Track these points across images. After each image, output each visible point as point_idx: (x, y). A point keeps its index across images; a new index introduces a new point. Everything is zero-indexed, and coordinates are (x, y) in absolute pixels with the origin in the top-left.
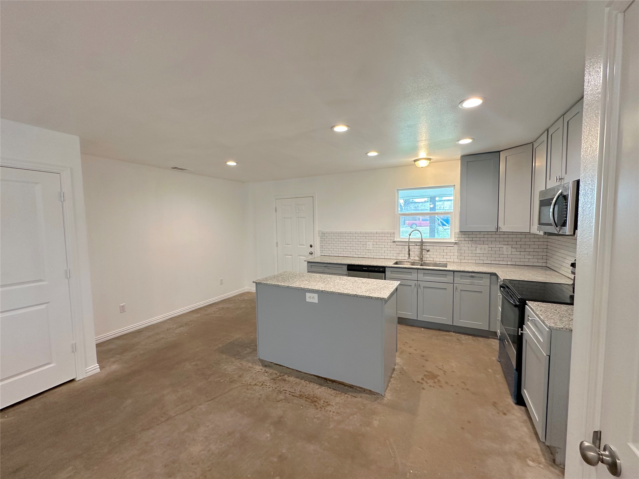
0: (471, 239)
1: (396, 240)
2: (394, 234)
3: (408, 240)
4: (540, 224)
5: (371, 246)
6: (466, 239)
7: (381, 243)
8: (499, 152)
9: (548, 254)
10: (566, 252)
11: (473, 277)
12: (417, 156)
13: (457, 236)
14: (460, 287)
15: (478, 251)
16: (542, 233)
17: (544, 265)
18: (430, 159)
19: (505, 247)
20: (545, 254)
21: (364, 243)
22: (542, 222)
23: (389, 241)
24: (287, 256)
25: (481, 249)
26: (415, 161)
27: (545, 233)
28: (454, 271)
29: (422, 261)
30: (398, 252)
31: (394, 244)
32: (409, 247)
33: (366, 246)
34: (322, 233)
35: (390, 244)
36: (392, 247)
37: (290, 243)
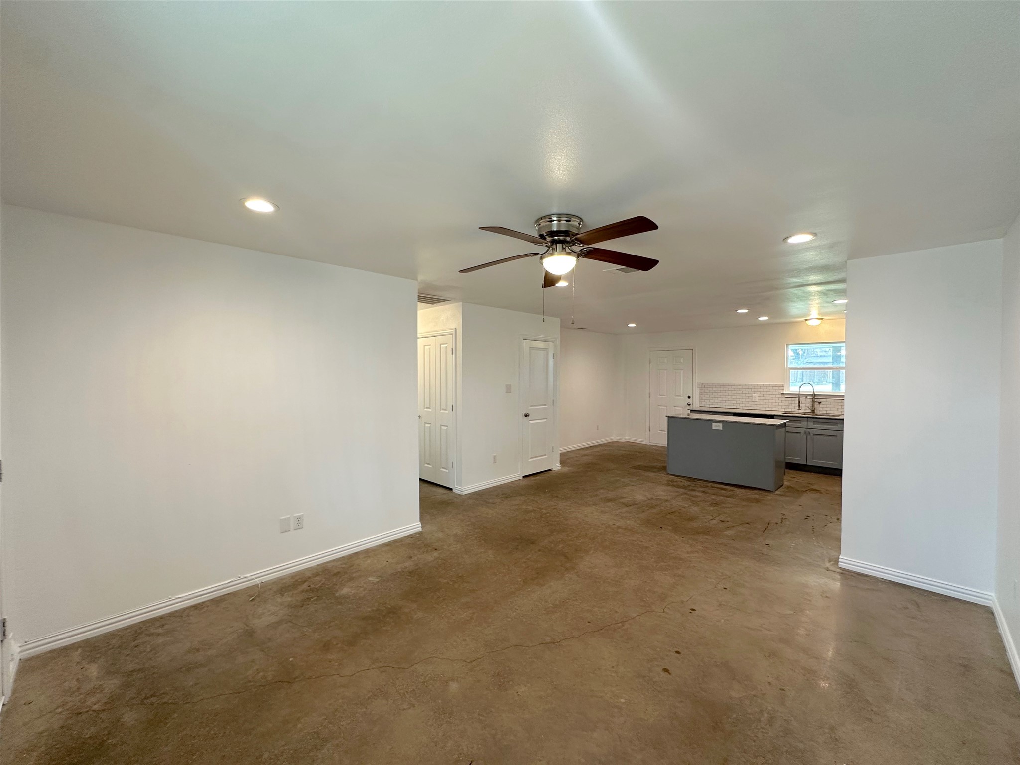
1: (785, 392)
2: (783, 386)
3: (798, 393)
5: (757, 398)
7: (768, 396)
12: (810, 315)
18: (822, 319)
21: (750, 395)
23: (778, 393)
24: (661, 407)
26: (806, 320)
29: (813, 411)
30: (787, 404)
31: (783, 396)
32: (799, 400)
33: (751, 398)
34: (702, 385)
35: (779, 396)
36: (780, 399)
37: (665, 394)
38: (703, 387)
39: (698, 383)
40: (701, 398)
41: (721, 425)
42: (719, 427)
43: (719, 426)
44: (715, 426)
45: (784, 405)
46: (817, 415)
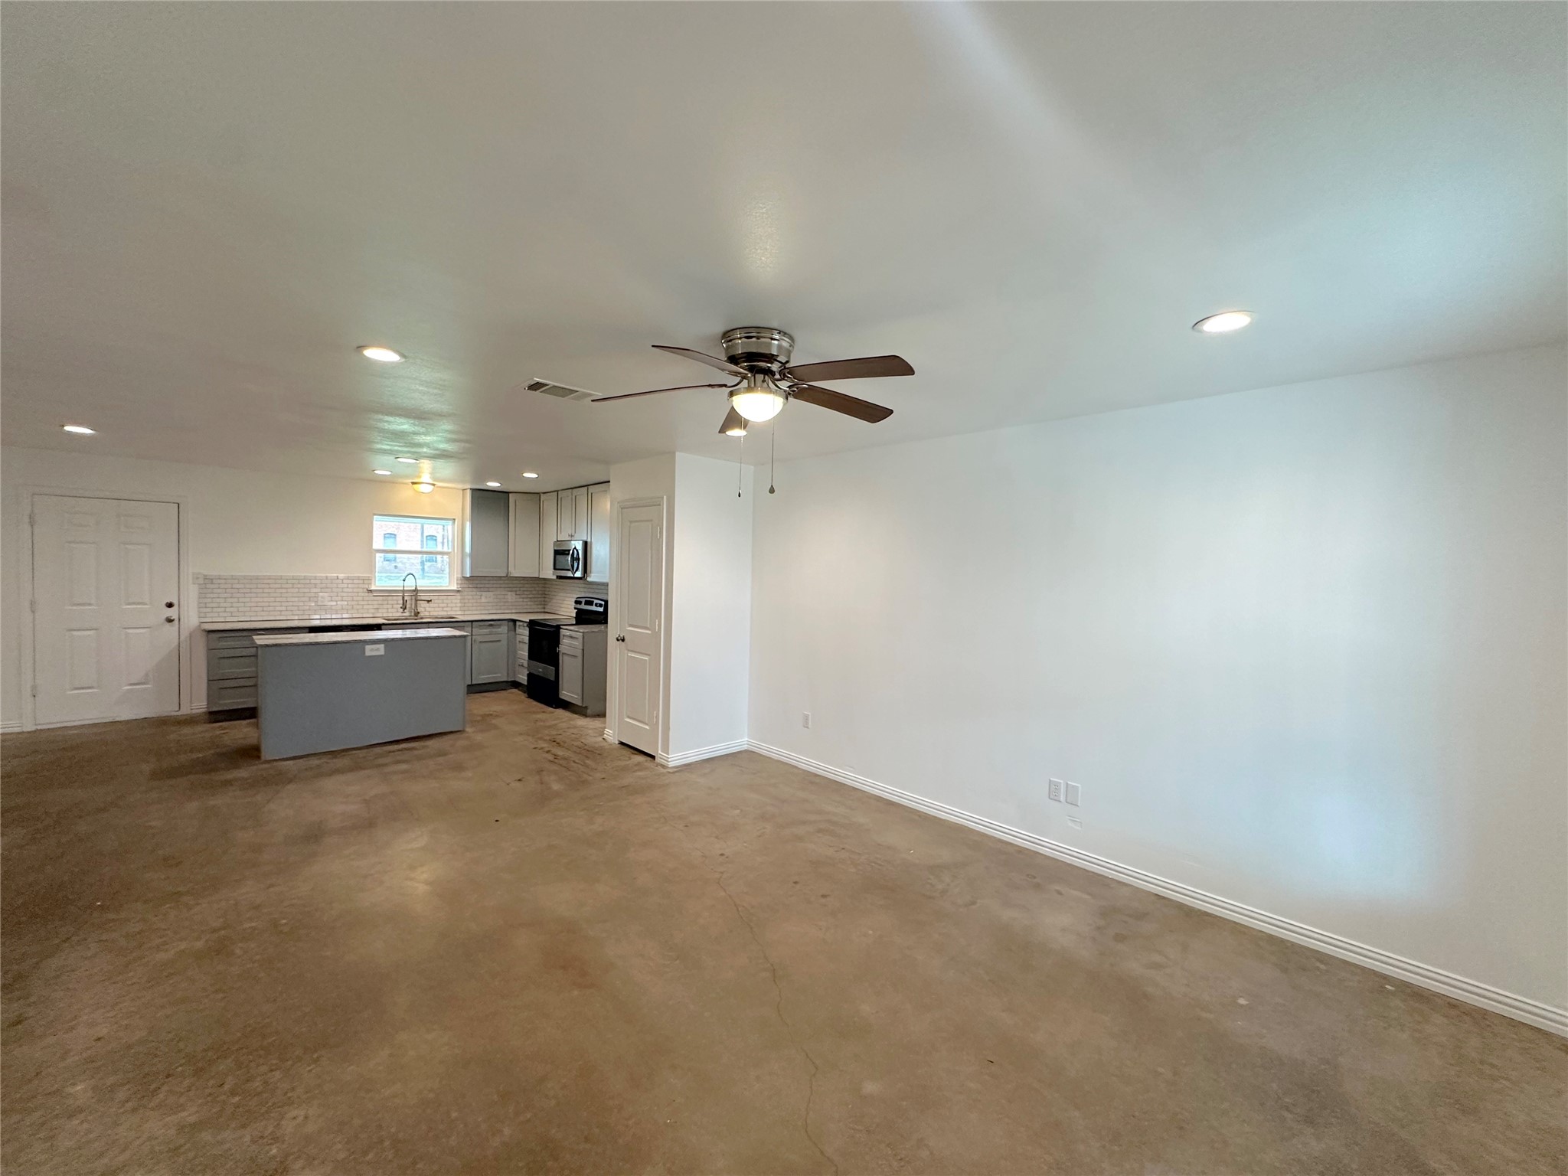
0: (475, 586)
1: (373, 588)
2: (369, 579)
3: (402, 589)
4: (555, 569)
5: (326, 599)
6: (470, 586)
8: (508, 493)
9: (546, 599)
10: (565, 595)
11: (491, 625)
12: (420, 477)
13: (459, 582)
14: (480, 639)
15: (483, 600)
16: (555, 577)
17: (543, 610)
18: (434, 485)
19: (509, 593)
20: (543, 599)
22: (557, 567)
23: (361, 590)
25: (486, 597)
26: (413, 483)
27: (558, 577)
28: (472, 621)
29: (417, 614)
30: (376, 606)
31: (370, 594)
32: (403, 598)
33: (315, 599)
34: (205, 578)
35: (363, 594)
36: (365, 599)
37: (93, 602)
38: (207, 583)
39: (193, 574)
40: (202, 605)
41: (382, 646)
42: (380, 650)
43: (378, 649)
44: (370, 650)
45: (371, 607)
46: (422, 618)
